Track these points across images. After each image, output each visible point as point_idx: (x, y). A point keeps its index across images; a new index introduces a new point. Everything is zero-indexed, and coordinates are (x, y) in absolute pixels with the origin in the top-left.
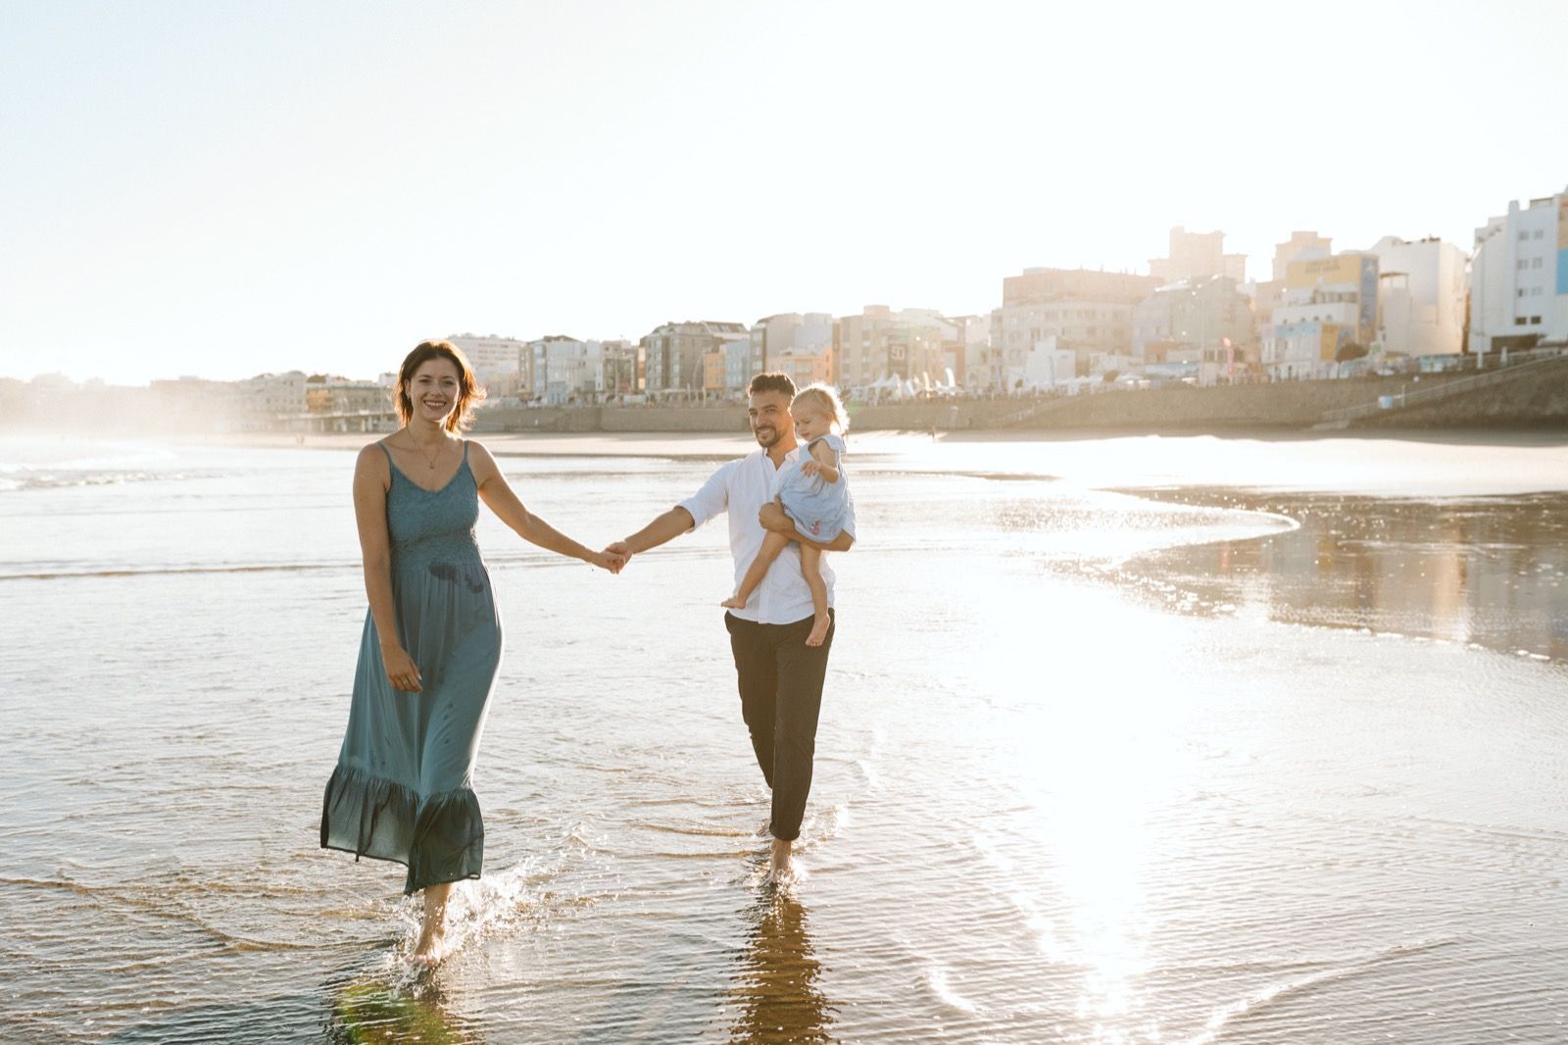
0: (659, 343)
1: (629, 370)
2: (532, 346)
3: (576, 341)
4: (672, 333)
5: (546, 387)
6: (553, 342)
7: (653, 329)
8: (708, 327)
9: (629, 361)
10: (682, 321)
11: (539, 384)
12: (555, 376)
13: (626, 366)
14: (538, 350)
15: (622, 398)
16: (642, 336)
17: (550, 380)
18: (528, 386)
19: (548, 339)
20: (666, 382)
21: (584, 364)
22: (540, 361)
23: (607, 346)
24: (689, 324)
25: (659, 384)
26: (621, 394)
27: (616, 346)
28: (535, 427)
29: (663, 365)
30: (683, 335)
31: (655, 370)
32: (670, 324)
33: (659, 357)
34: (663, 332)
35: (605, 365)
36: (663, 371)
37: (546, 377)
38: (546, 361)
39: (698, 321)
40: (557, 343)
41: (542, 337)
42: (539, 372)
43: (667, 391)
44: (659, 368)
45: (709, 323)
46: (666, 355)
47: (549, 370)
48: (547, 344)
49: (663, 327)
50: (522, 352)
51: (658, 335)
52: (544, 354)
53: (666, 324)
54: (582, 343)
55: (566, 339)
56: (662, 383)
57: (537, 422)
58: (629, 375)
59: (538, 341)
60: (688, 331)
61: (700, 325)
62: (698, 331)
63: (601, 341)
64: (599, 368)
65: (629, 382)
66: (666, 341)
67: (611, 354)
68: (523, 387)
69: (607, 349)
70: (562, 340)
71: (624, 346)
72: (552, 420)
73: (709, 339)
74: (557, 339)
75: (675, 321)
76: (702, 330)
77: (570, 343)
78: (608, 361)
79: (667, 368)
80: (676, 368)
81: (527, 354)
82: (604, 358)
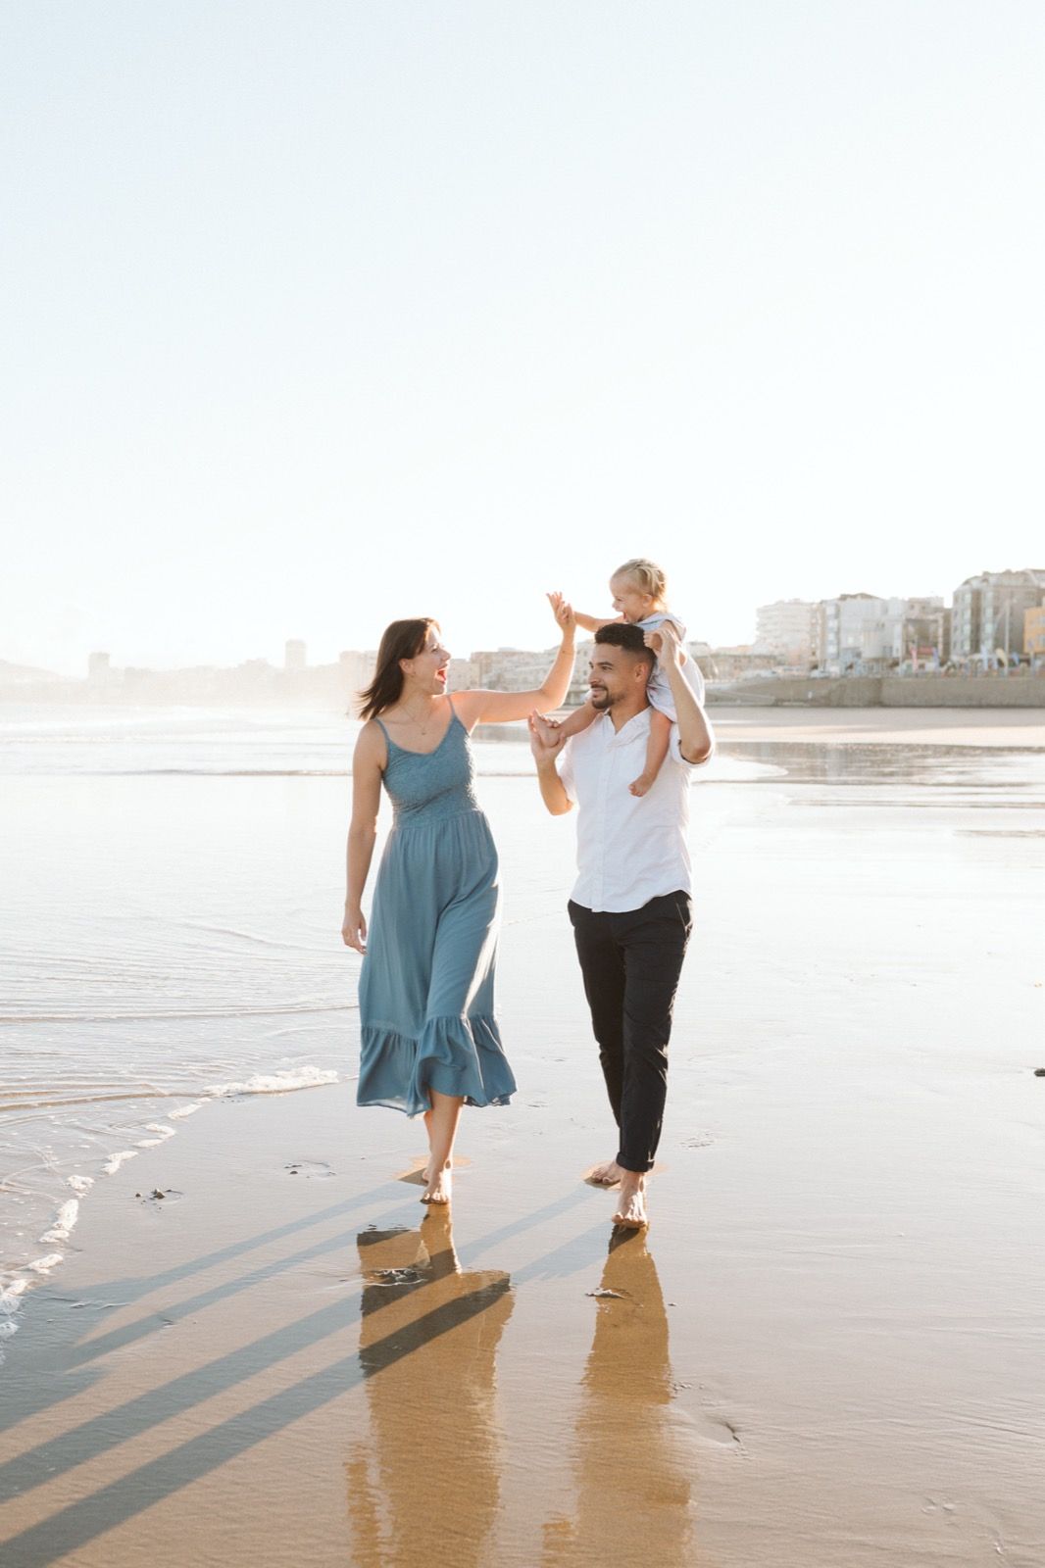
0: (968, 597)
1: (937, 630)
2: (824, 605)
3: (877, 598)
4: (985, 584)
5: (838, 655)
6: (849, 600)
7: (964, 580)
8: (1032, 576)
9: (936, 621)
10: (1002, 570)
11: (832, 650)
12: (849, 641)
13: (932, 628)
14: (830, 611)
15: (922, 666)
16: (954, 589)
17: (843, 645)
18: (818, 653)
19: (844, 598)
20: (976, 646)
21: (883, 625)
22: (833, 624)
23: (911, 604)
24: (1008, 573)
25: (967, 647)
26: (921, 661)
27: (924, 605)
28: (806, 701)
29: (972, 624)
30: (997, 586)
31: (962, 631)
32: (986, 573)
33: (968, 614)
34: (975, 584)
35: (905, 627)
36: (972, 632)
37: (839, 643)
38: (839, 622)
39: (1020, 569)
40: (854, 601)
41: (838, 596)
42: (831, 637)
43: (976, 657)
44: (967, 629)
45: (1035, 572)
46: (977, 612)
47: (843, 636)
48: (840, 603)
49: (976, 577)
50: (813, 612)
51: (967, 587)
52: (837, 615)
53: (980, 574)
54: (883, 600)
55: (865, 596)
56: (972, 646)
57: (810, 695)
58: (936, 637)
59: (831, 601)
60: (1006, 581)
61: (1023, 574)
62: (1020, 582)
63: (907, 599)
64: (898, 629)
65: (935, 645)
66: (977, 595)
67: (915, 614)
68: (814, 654)
69: (912, 607)
70: (859, 598)
71: (933, 605)
72: (824, 692)
73: (1034, 590)
74: (854, 597)
75: (991, 571)
76: (1026, 580)
77: (869, 601)
78: (909, 621)
79: (977, 629)
80: (989, 629)
81: (818, 615)
82: (904, 618)
